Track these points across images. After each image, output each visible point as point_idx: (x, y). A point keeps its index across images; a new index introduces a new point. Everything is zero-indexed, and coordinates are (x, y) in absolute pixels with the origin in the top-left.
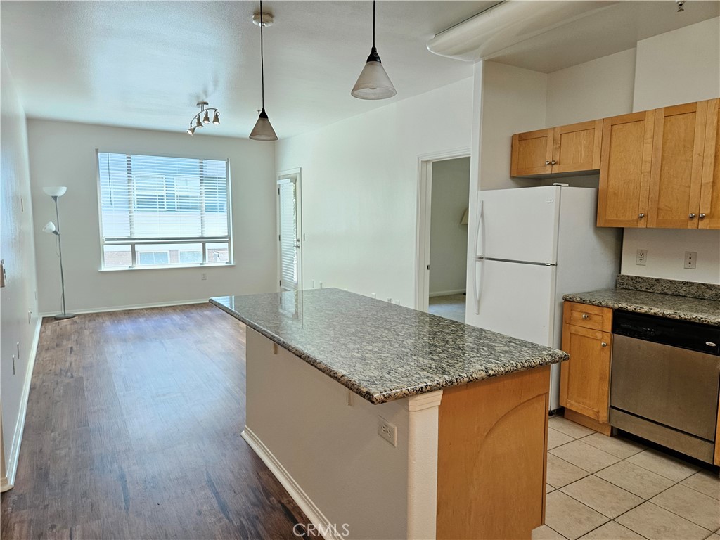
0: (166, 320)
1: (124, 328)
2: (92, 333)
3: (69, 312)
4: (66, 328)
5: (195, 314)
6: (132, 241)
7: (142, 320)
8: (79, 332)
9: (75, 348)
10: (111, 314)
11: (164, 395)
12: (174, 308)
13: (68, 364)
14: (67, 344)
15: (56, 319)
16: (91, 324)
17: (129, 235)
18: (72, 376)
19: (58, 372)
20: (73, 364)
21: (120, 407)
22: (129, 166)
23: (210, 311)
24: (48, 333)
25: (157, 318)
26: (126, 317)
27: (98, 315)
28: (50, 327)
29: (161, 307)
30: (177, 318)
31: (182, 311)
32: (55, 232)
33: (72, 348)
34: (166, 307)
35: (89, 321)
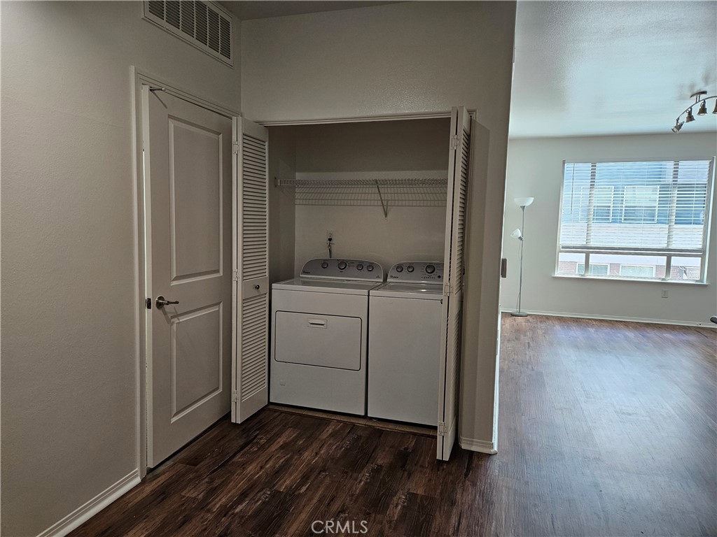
0: (619, 335)
1: (575, 335)
2: (545, 333)
3: (524, 311)
4: (521, 325)
5: (653, 334)
6: (587, 250)
7: (592, 330)
8: (533, 330)
9: (531, 345)
10: (560, 319)
11: (630, 414)
12: (626, 324)
13: (528, 357)
14: (525, 339)
15: (512, 315)
16: (543, 325)
17: (585, 243)
18: (533, 370)
19: (520, 362)
20: (532, 358)
21: (583, 413)
22: (593, 175)
23: (670, 333)
24: (507, 326)
25: (608, 330)
26: (575, 324)
27: (548, 318)
28: (508, 321)
29: (610, 320)
30: (631, 334)
31: (635, 328)
32: (520, 238)
33: (529, 343)
34: (617, 321)
35: (541, 322)
